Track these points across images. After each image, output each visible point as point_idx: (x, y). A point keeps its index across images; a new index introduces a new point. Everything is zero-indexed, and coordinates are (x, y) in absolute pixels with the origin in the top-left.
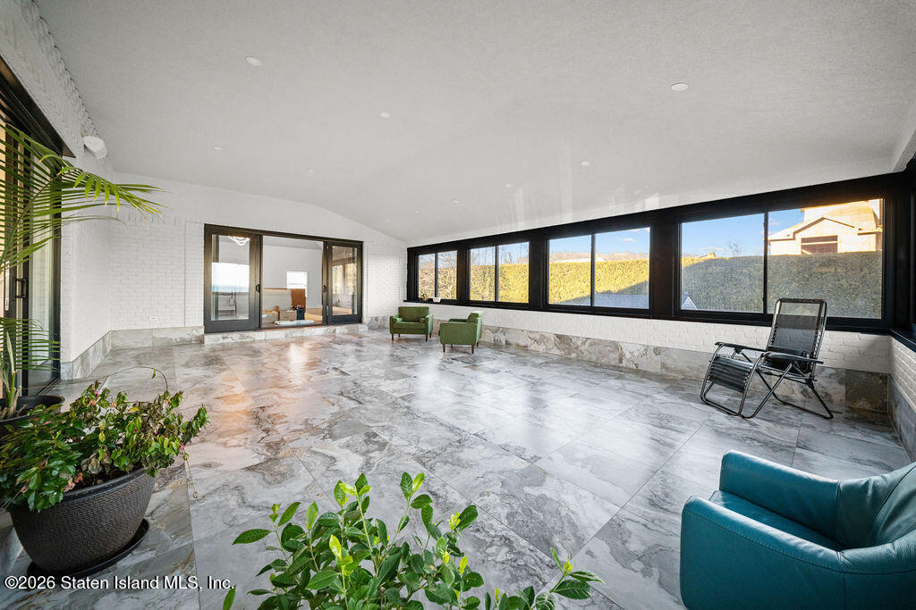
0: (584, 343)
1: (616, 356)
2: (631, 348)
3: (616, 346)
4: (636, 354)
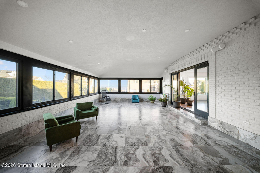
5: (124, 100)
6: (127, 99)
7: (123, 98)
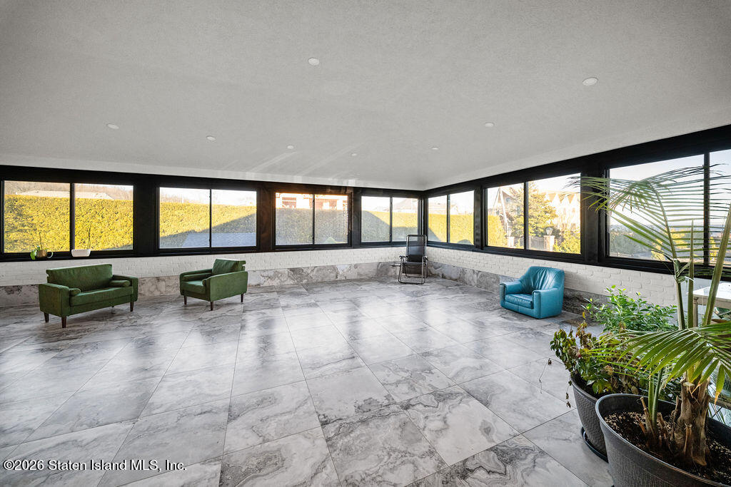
0: (313, 271)
1: (334, 275)
2: (342, 267)
3: (334, 268)
4: (345, 271)
5: (495, 286)
7: (488, 274)
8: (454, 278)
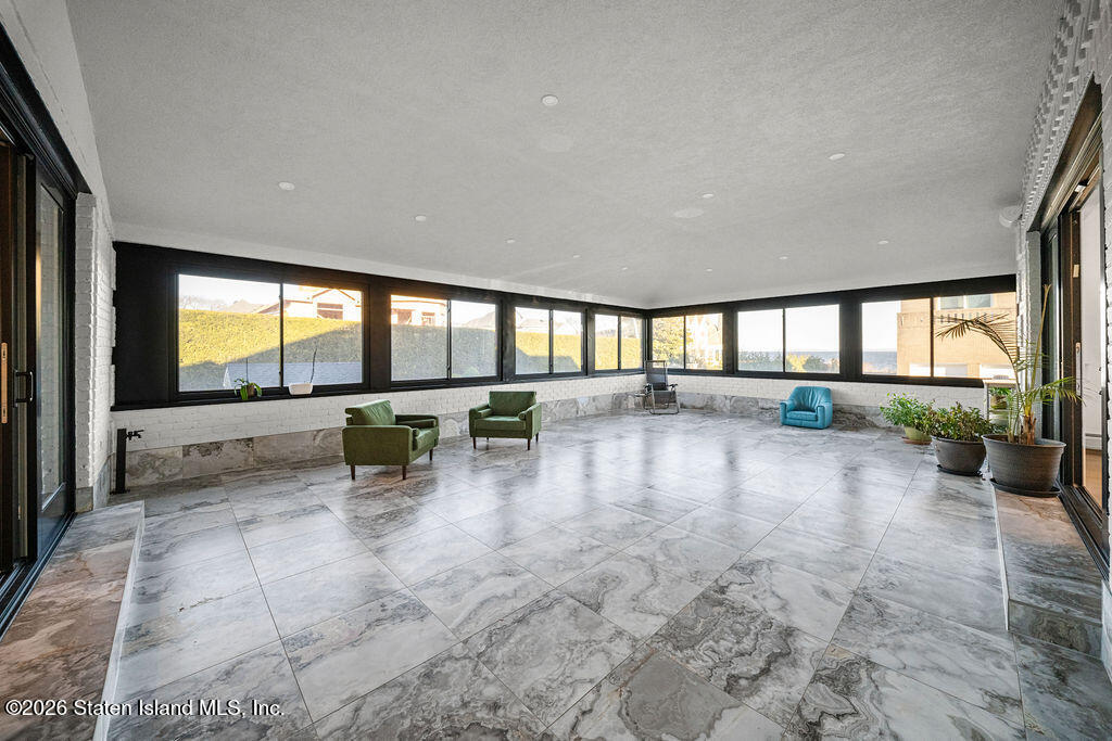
1: (575, 410)
2: (582, 401)
3: (575, 402)
4: (584, 405)
5: (754, 409)
6: (767, 406)
7: (744, 398)
8: (699, 406)
